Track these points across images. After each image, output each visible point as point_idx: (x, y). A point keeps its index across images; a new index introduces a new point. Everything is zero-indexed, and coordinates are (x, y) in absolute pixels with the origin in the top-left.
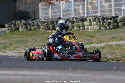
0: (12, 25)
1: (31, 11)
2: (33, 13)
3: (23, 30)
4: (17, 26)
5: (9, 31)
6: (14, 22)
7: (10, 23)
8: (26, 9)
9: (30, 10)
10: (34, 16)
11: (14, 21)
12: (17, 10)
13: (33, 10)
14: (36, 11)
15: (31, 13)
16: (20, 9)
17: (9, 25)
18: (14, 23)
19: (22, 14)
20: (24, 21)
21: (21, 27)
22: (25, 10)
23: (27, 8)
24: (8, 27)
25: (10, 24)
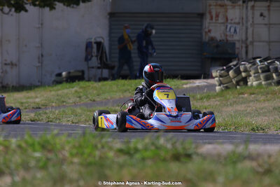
0: (231, 73)
1: (239, 41)
2: (244, 45)
3: (260, 84)
4: (244, 74)
5: (222, 86)
6: (235, 66)
7: (225, 68)
8: (227, 36)
9: (236, 38)
10: (247, 53)
11: (235, 63)
12: (206, 38)
13: (244, 38)
14: (250, 39)
15: (238, 45)
16: (212, 34)
17: (222, 72)
18: (234, 68)
19: (217, 46)
20: (260, 61)
21: (255, 77)
22: (224, 38)
23: (228, 33)
24: (221, 76)
25: (223, 70)
